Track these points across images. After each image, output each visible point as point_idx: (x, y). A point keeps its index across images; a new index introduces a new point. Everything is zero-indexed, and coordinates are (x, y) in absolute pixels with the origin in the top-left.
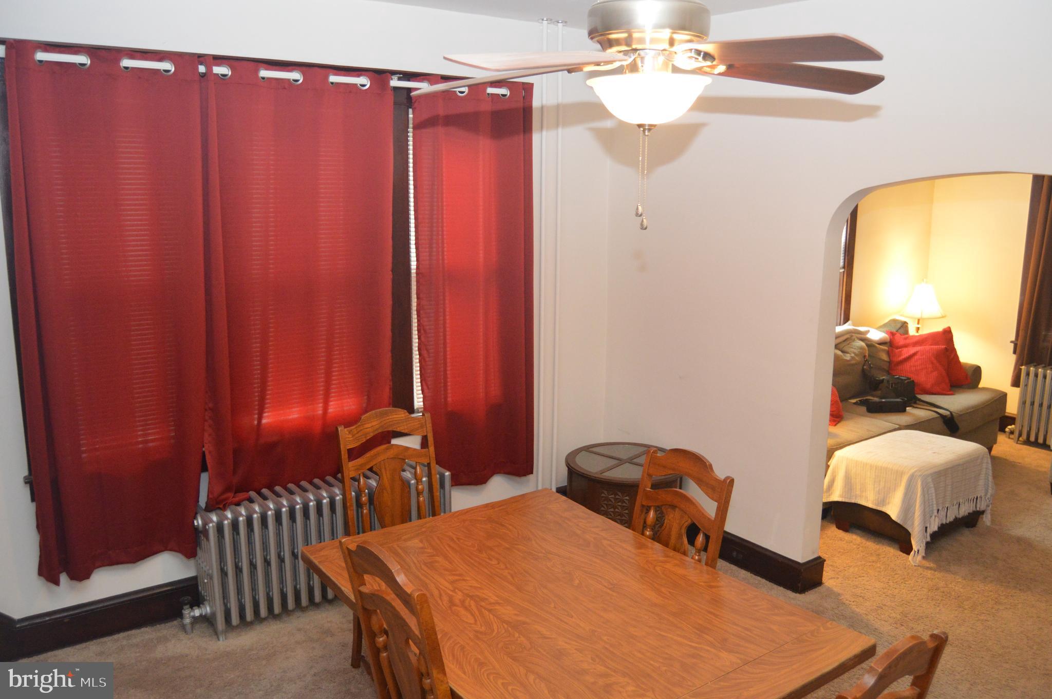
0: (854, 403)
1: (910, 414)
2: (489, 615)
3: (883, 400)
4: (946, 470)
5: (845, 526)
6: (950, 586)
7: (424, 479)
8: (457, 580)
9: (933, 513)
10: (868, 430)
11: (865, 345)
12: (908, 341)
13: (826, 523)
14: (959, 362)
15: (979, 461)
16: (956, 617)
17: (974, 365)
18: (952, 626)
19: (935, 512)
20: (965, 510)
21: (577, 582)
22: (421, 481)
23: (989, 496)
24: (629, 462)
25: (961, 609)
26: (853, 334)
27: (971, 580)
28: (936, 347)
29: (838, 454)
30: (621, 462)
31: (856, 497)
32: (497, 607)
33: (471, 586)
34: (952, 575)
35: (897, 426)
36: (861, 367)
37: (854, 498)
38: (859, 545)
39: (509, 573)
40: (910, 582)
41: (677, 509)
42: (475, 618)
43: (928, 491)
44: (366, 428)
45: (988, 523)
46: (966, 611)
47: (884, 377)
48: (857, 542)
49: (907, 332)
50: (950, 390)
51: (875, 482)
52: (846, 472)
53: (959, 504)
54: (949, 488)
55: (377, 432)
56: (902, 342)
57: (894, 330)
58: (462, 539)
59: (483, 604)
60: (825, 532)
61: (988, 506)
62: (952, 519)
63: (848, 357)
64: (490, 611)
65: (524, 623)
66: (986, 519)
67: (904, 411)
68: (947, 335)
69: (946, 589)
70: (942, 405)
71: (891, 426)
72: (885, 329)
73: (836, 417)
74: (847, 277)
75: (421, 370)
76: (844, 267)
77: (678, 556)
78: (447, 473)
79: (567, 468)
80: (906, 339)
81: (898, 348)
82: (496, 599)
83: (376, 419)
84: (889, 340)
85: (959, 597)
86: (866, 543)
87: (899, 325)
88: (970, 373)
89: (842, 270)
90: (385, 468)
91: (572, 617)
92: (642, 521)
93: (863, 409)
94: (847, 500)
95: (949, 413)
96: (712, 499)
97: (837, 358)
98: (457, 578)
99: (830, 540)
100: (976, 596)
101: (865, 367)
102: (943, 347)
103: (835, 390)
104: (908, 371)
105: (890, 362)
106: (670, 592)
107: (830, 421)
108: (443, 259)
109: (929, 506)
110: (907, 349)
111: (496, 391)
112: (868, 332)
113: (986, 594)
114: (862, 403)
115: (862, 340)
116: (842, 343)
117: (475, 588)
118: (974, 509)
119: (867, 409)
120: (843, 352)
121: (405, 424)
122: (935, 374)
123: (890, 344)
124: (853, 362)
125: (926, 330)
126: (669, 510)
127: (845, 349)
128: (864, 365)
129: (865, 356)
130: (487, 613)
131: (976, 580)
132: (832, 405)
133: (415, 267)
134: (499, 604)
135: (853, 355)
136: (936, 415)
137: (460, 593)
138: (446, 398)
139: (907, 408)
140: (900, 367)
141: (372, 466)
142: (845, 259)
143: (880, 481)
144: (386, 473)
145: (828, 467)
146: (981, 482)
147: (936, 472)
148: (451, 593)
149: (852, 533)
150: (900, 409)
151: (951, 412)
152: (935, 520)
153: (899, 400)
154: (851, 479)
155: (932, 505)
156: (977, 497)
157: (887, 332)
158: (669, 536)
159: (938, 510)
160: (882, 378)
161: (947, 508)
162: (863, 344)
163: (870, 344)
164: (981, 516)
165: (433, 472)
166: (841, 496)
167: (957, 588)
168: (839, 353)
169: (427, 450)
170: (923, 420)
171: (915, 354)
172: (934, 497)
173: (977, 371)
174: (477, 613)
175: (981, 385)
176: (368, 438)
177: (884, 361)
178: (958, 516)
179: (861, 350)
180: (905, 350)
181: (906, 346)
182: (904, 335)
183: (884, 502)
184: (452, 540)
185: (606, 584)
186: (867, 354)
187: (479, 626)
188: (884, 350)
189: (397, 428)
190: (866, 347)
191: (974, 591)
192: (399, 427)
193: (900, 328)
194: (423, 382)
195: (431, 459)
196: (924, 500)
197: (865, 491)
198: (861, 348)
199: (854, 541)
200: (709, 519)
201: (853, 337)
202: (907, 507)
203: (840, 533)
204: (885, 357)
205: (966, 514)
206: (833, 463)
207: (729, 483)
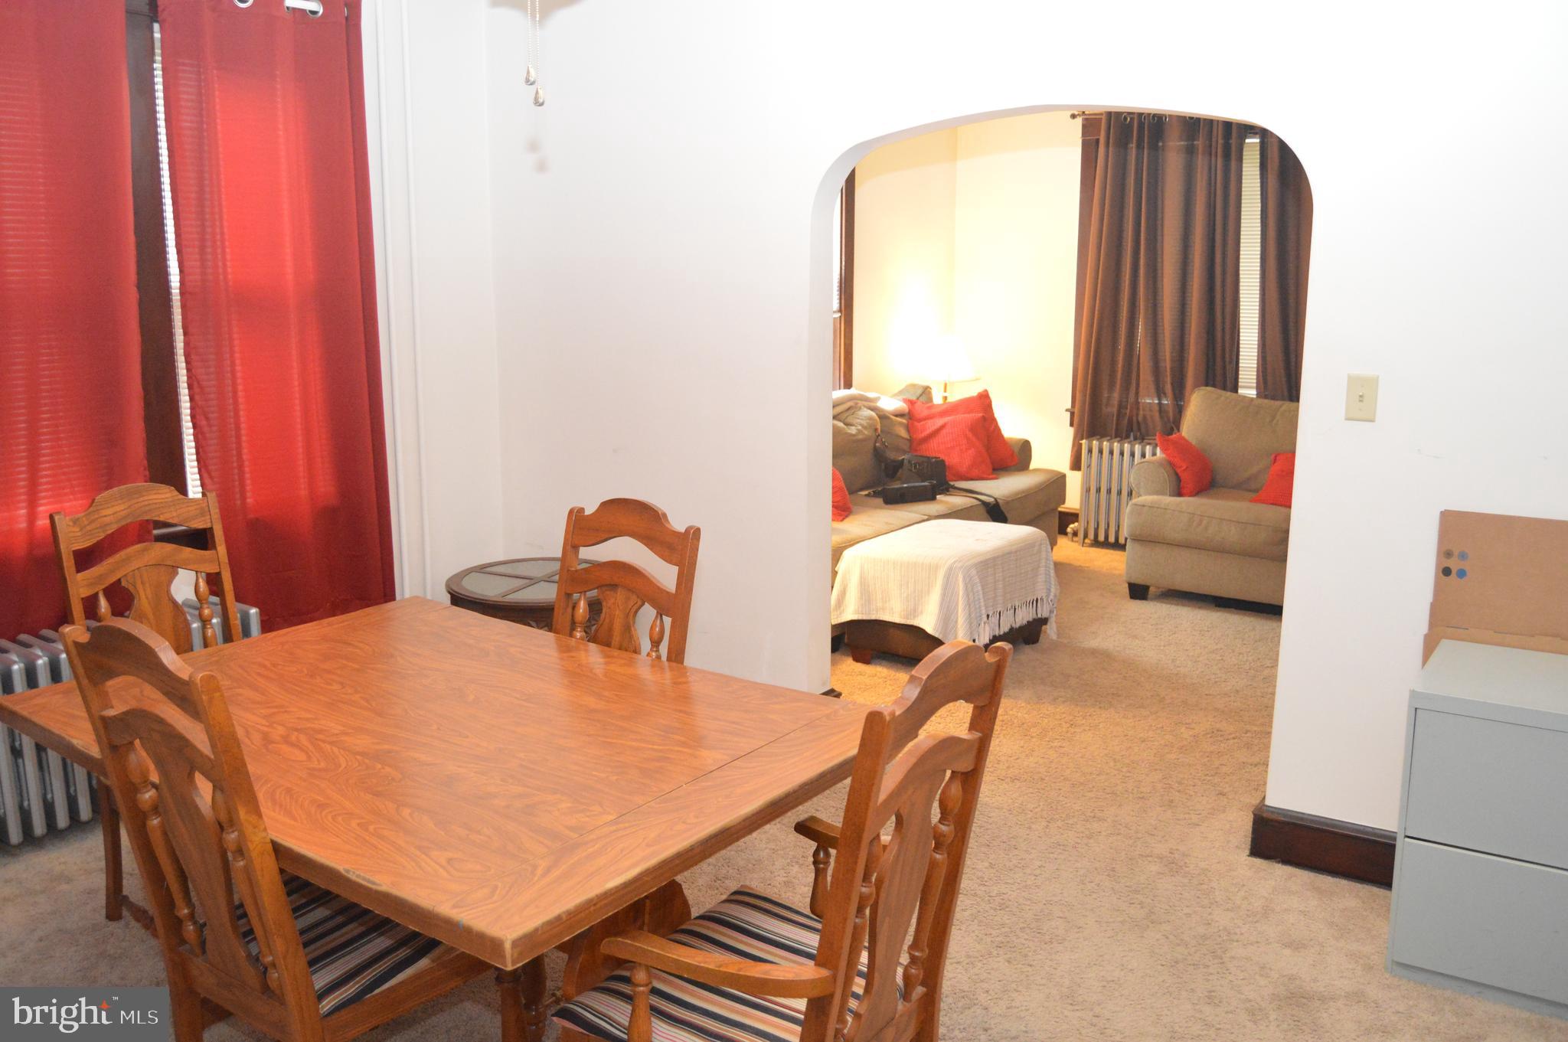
0: (866, 495)
1: (941, 502)
2: (331, 749)
3: (905, 485)
4: (994, 559)
5: (864, 656)
6: (1011, 712)
7: (214, 621)
8: (274, 714)
9: (981, 620)
10: (887, 523)
11: (877, 417)
12: (933, 411)
13: (837, 655)
14: (1002, 436)
15: (1036, 548)
16: (1022, 747)
17: (1020, 440)
18: (1017, 759)
19: (985, 617)
20: (1024, 617)
21: (472, 697)
22: (211, 624)
23: (1051, 597)
24: (545, 581)
25: (1027, 738)
26: (859, 402)
27: (1037, 703)
28: (971, 415)
29: (847, 554)
30: (532, 581)
31: (877, 611)
32: (344, 738)
33: (298, 718)
34: (1012, 700)
35: (926, 517)
36: (871, 445)
37: (874, 612)
38: (886, 678)
39: (361, 698)
40: (958, 713)
41: (619, 590)
42: (307, 753)
43: (972, 589)
44: (105, 516)
45: (1054, 636)
46: (1034, 740)
47: (903, 457)
48: (883, 675)
49: (930, 399)
50: (992, 474)
51: (901, 585)
52: (861, 577)
53: (1015, 609)
54: (1000, 585)
55: (123, 523)
56: (925, 413)
57: (914, 398)
58: (278, 664)
59: (320, 736)
60: (839, 667)
61: (1051, 612)
62: (1006, 629)
63: (853, 430)
64: (331, 743)
65: (389, 752)
66: (1050, 631)
67: (933, 498)
68: (983, 401)
69: (1006, 717)
70: (983, 491)
71: (919, 517)
72: (901, 397)
73: (842, 510)
74: (845, 324)
75: (197, 453)
76: (840, 311)
77: (625, 654)
78: (253, 611)
79: (449, 596)
80: (929, 408)
81: (920, 420)
82: (342, 728)
83: (120, 502)
84: (907, 411)
85: (1023, 724)
86: (895, 675)
87: (919, 392)
88: (1016, 450)
89: (838, 315)
90: (143, 583)
91: (467, 737)
92: (569, 618)
93: (880, 501)
94: (865, 617)
95: (993, 500)
96: (670, 562)
97: (836, 432)
98: (275, 710)
99: (847, 675)
100: (1046, 721)
101: (877, 444)
102: (981, 415)
103: (838, 473)
104: (935, 449)
105: (911, 441)
106: (617, 695)
107: (833, 514)
108: (225, 273)
109: (976, 609)
110: (932, 421)
111: (327, 487)
112: (877, 399)
113: (1058, 717)
114: (876, 494)
115: (873, 409)
116: (843, 413)
117: (307, 720)
118: (1035, 616)
119: (884, 500)
120: (847, 424)
121: (172, 509)
122: (972, 452)
123: (910, 416)
124: (860, 437)
125: (956, 395)
126: (608, 593)
127: (850, 420)
128: (876, 442)
129: (876, 430)
130: (328, 747)
131: (1044, 703)
132: (834, 493)
133: (178, 284)
134: (346, 734)
135: (860, 427)
136: (976, 502)
137: (280, 728)
138: (244, 498)
139: (938, 497)
140: (924, 447)
141: (119, 580)
142: (840, 299)
143: (908, 583)
144: (144, 590)
145: (835, 573)
146: (1041, 578)
147: (981, 562)
148: (266, 729)
149: (875, 664)
150: (928, 496)
151: (996, 499)
152: (984, 630)
153: (926, 484)
154: (869, 586)
155: (980, 607)
156: (1037, 599)
157: (905, 401)
158: (610, 630)
159: (988, 616)
160: (900, 458)
161: (1000, 613)
162: (873, 414)
163: (883, 416)
164: (1044, 627)
165: (230, 611)
166: (856, 612)
167: (1020, 714)
168: (841, 424)
169: (213, 552)
170: (960, 508)
171: (943, 427)
172: (981, 596)
173: (1026, 447)
174: (311, 748)
175: (1032, 466)
176: (109, 532)
177: (903, 438)
178: (1014, 626)
179: (871, 422)
180: (929, 422)
181: (930, 417)
182: (927, 403)
183: (915, 612)
184: (265, 666)
185: (518, 696)
186: (879, 427)
187: (316, 763)
188: (901, 424)
189: (159, 516)
190: (878, 419)
191: (1041, 715)
192: (162, 514)
193: (921, 395)
194: (203, 470)
195: (221, 564)
196: (968, 601)
197: (889, 600)
198: (871, 418)
199: (878, 674)
200: (668, 593)
201: (859, 405)
202: (947, 616)
203: (860, 667)
204: (903, 433)
205: (1025, 622)
206: (841, 567)
207: (693, 536)
